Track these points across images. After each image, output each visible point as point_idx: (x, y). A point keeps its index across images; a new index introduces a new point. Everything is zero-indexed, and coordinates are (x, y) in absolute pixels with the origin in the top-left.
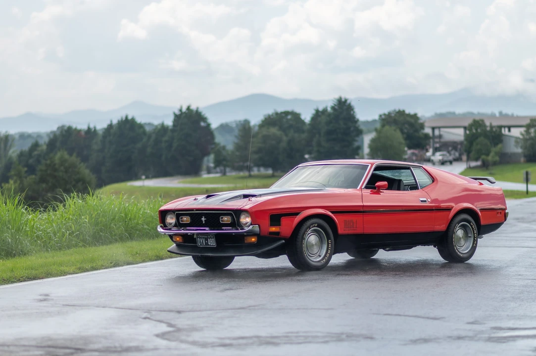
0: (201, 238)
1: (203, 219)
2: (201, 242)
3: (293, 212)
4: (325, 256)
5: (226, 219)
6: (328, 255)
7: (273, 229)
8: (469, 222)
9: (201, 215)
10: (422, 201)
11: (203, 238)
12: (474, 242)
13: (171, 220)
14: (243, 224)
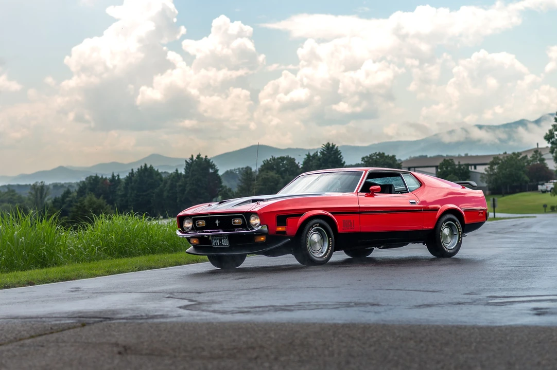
0: (215, 239)
1: (217, 222)
2: (215, 243)
3: (299, 213)
4: (327, 252)
5: (238, 221)
6: (329, 252)
7: (280, 229)
8: (454, 221)
9: (215, 218)
10: (411, 203)
11: (218, 239)
12: (459, 239)
13: (188, 224)
14: (252, 224)
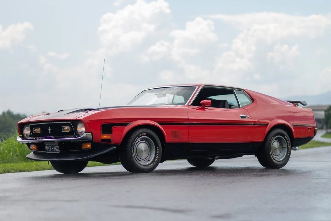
0: (48, 145)
1: (49, 129)
2: (48, 149)
3: (123, 123)
4: (154, 160)
5: (67, 129)
6: (156, 160)
7: (105, 137)
8: (283, 136)
9: (48, 126)
10: (242, 117)
11: (50, 145)
12: (288, 152)
13: (27, 131)
14: (79, 132)
